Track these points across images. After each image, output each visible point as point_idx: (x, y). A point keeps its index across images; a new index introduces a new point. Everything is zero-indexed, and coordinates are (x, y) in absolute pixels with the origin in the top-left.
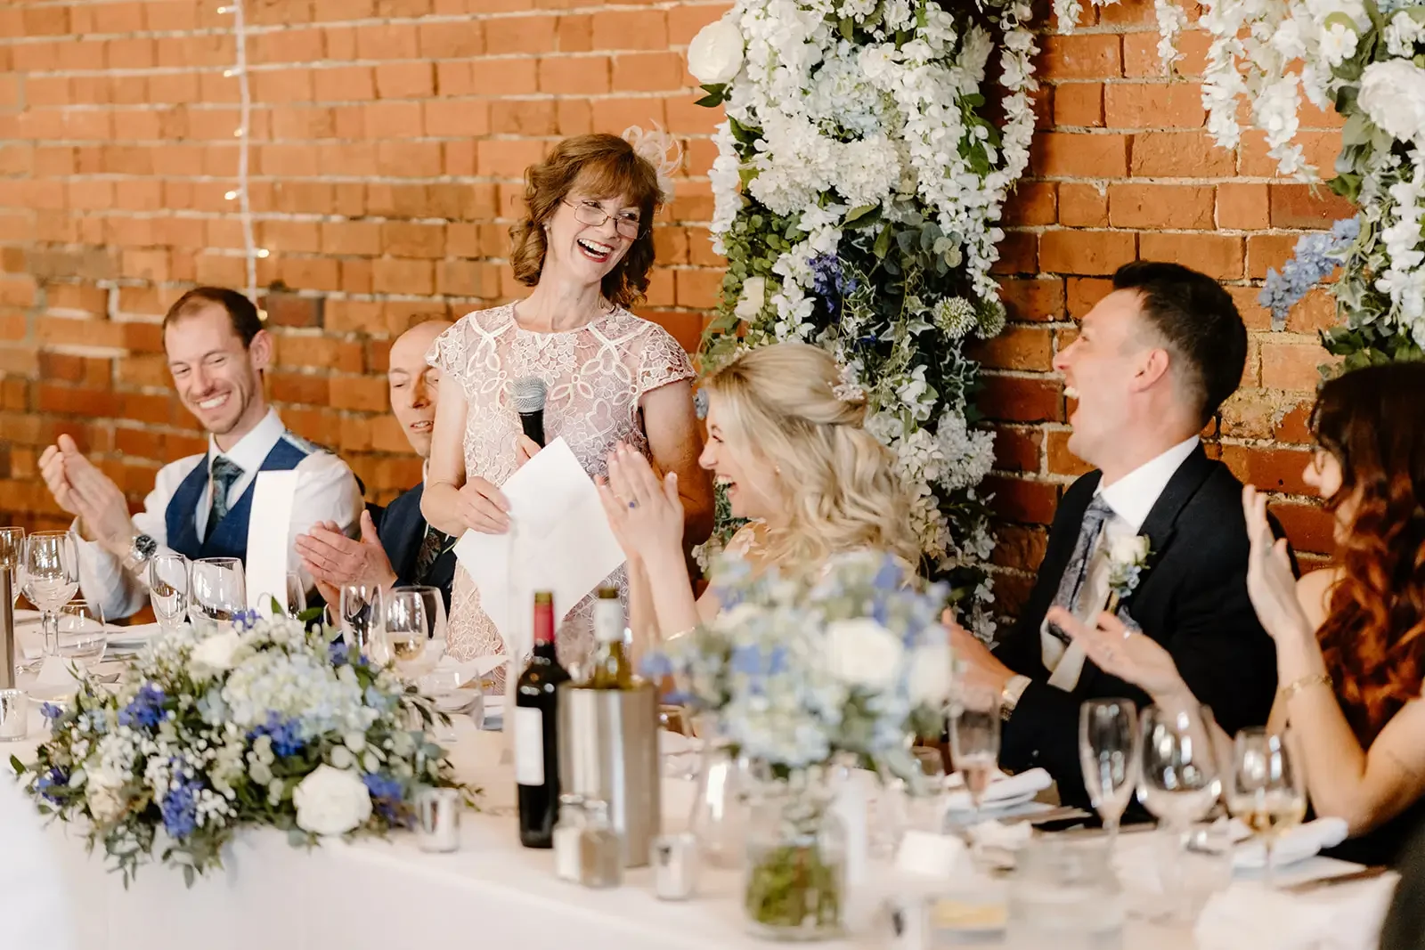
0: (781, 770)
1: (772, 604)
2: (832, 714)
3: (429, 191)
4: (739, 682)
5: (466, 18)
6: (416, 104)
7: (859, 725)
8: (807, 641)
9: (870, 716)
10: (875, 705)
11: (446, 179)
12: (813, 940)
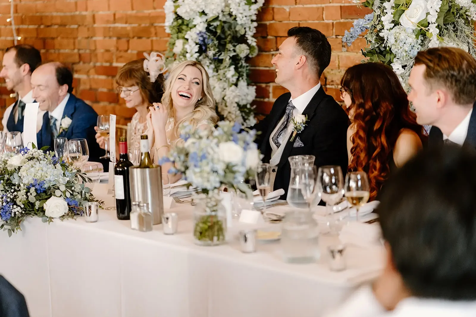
0: (205, 191)
1: (200, 138)
2: (221, 172)
3: (72, 17)
4: (191, 164)
7: (230, 176)
8: (212, 148)
9: (233, 172)
10: (235, 169)
11: (77, 13)
12: (217, 245)
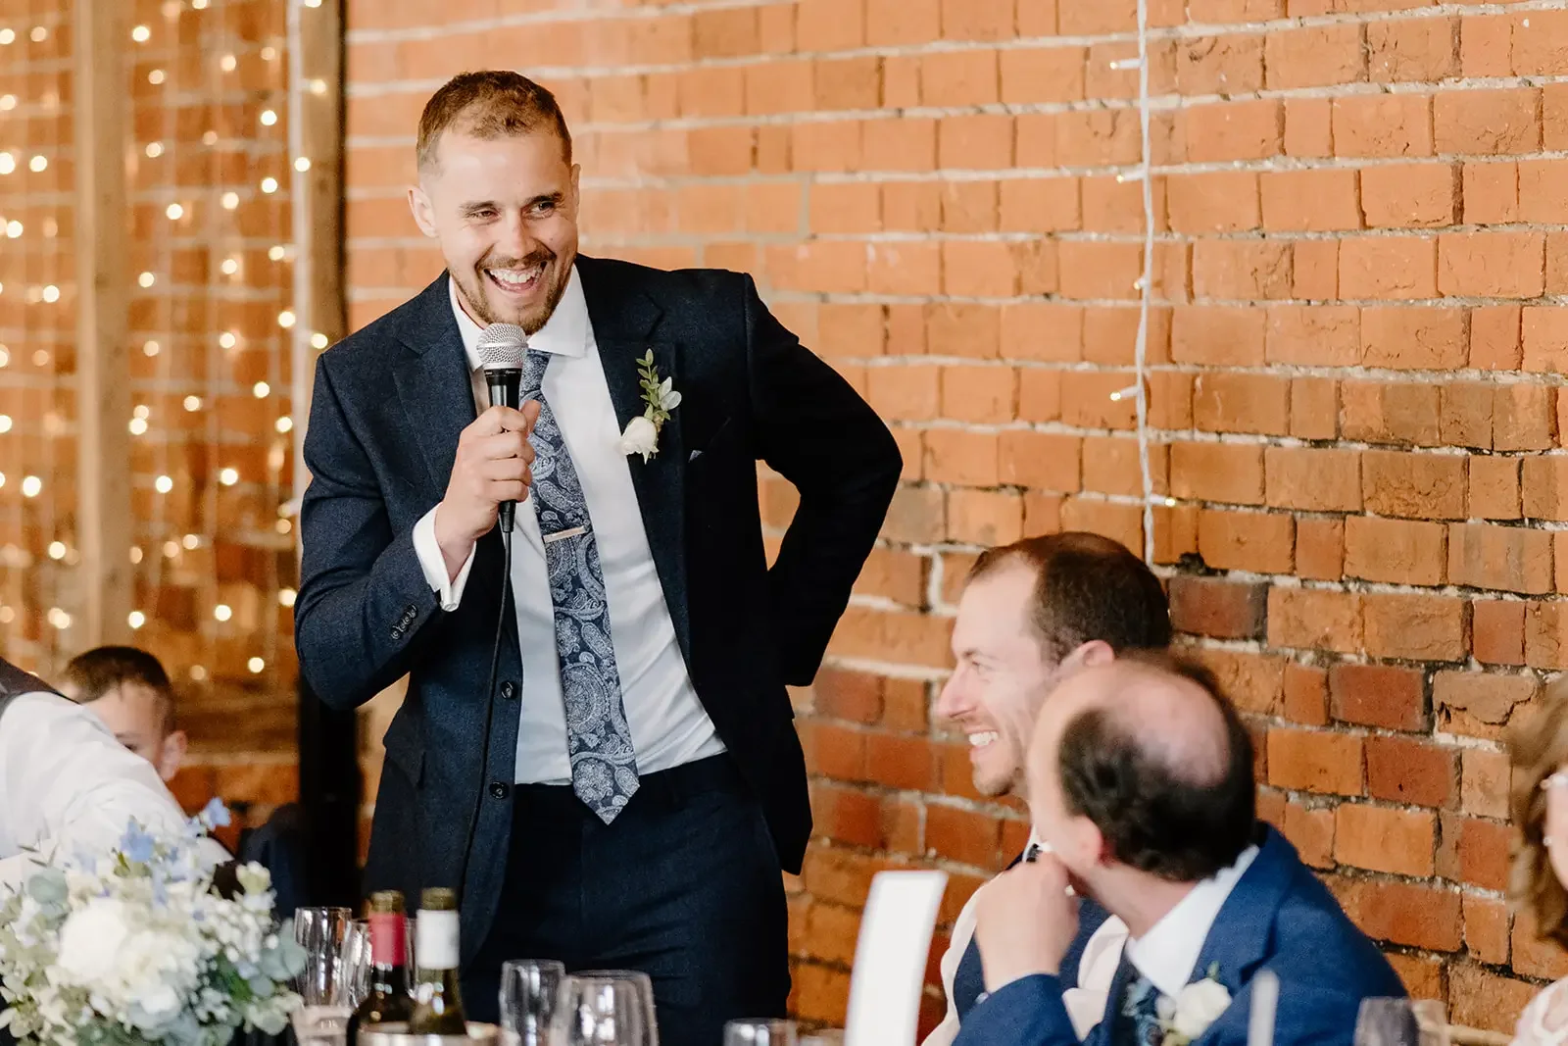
3: (1443, 397)
5: (1513, 83)
6: (1425, 237)
11: (1473, 375)
